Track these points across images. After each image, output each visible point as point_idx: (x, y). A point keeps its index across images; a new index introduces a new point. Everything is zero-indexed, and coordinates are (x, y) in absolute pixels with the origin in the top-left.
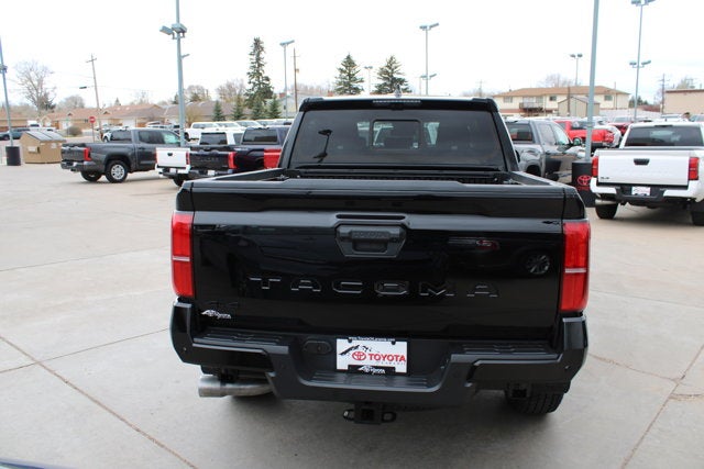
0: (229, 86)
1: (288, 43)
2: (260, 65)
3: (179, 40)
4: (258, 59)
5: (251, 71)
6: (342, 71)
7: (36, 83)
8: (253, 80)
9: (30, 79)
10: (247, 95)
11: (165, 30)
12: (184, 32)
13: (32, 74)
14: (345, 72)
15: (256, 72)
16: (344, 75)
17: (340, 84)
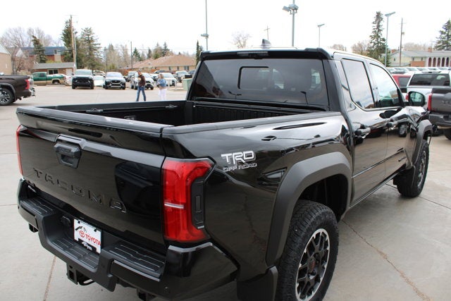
0: (360, 45)
1: (391, 14)
2: (379, 30)
3: (294, 15)
4: (378, 26)
5: (373, 34)
6: (442, 33)
7: (242, 43)
8: (374, 41)
9: (239, 41)
10: (369, 51)
11: (285, 8)
12: (296, 9)
13: (241, 38)
14: (445, 33)
15: (376, 35)
16: (444, 36)
17: (439, 42)
